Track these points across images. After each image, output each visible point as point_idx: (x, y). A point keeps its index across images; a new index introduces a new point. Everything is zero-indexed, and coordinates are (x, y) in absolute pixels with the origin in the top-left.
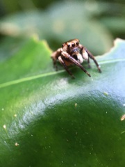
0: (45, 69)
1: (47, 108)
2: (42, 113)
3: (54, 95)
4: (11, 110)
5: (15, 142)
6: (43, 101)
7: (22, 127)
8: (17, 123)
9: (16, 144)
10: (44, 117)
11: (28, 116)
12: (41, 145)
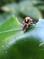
0: (16, 28)
1: (16, 41)
2: (15, 43)
3: (19, 37)
4: (5, 41)
5: (6, 51)
6: (15, 39)
7: (8, 47)
8: (7, 45)
9: (6, 52)
10: (15, 44)
11: (10, 43)
12: (14, 52)
